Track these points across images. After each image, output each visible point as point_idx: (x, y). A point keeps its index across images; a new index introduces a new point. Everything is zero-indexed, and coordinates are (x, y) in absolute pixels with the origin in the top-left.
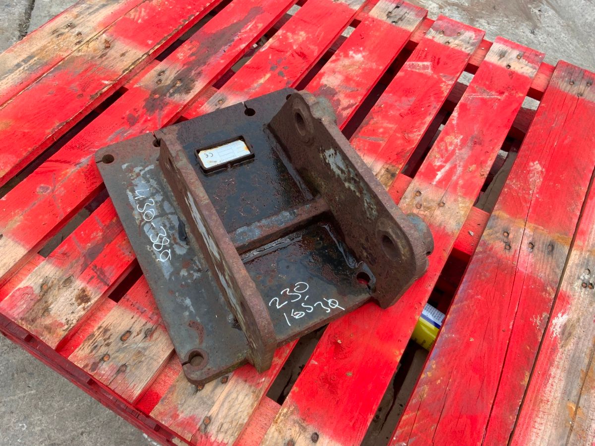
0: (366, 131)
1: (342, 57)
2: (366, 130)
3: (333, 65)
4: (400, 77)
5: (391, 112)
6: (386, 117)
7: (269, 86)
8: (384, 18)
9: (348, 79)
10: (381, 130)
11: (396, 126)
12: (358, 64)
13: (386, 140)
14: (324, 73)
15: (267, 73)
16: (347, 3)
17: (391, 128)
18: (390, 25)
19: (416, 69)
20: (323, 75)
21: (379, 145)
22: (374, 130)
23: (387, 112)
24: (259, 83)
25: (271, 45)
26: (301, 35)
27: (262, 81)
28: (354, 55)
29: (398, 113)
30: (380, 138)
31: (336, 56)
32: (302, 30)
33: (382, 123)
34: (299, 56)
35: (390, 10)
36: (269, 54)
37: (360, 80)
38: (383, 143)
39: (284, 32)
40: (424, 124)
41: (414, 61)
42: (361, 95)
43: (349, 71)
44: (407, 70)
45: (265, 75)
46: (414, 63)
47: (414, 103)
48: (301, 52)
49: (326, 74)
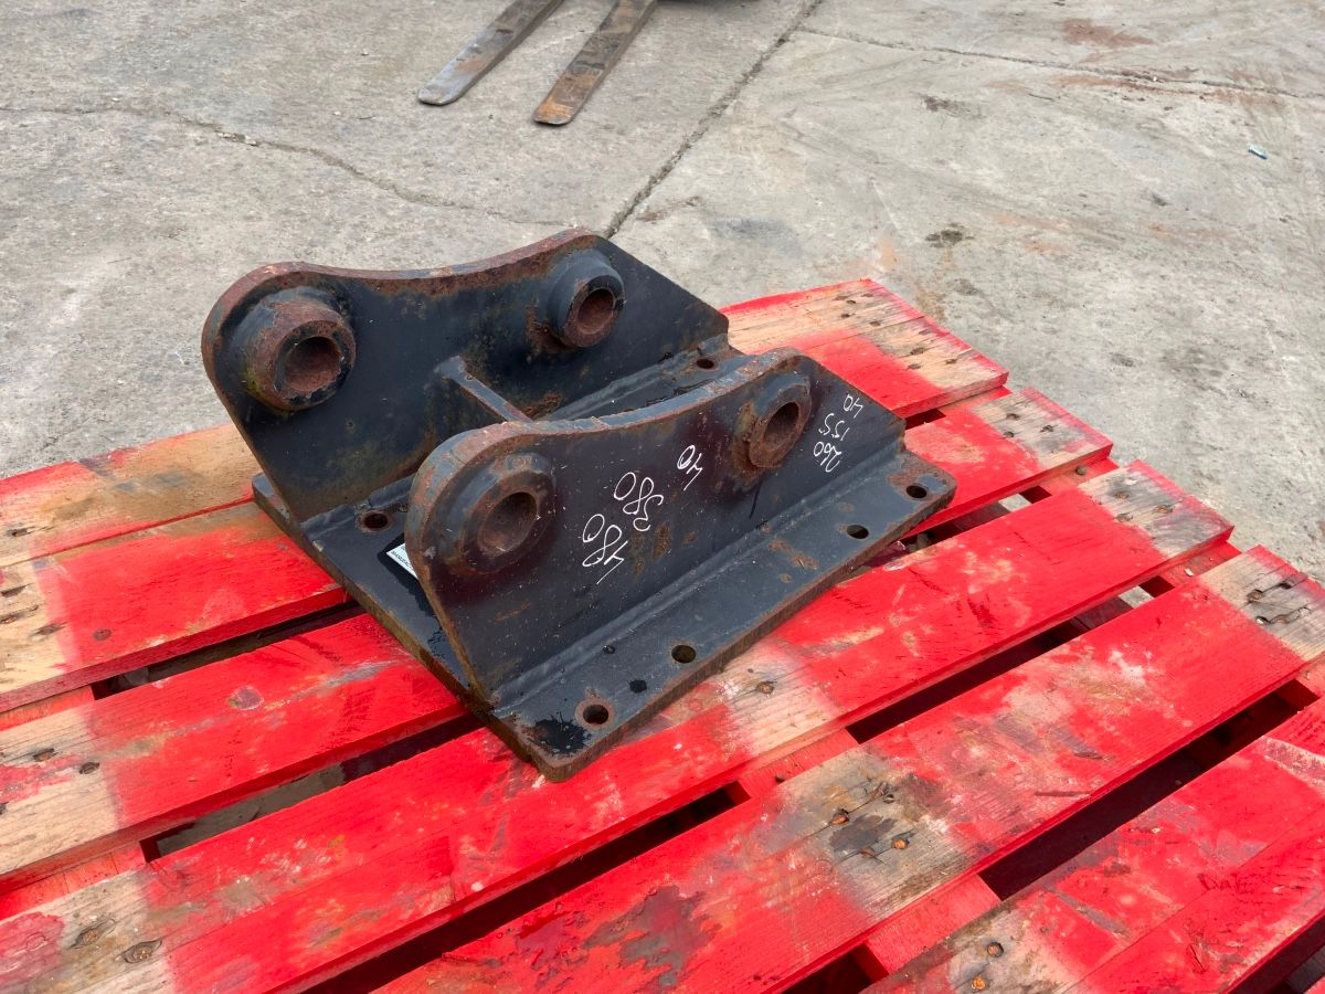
0: (1082, 885)
1: (1088, 657)
2: (1084, 880)
3: (1055, 667)
4: (1234, 770)
5: (1177, 860)
6: (1155, 864)
7: (865, 657)
8: (1239, 601)
9: (1082, 719)
10: (1128, 900)
11: (1176, 907)
12: (1125, 690)
13: (1135, 935)
14: (1025, 678)
15: (875, 623)
16: (1150, 534)
17: (1161, 906)
18: (1250, 623)
19: (1289, 765)
20: (1018, 681)
21: (1107, 944)
22: (1106, 891)
23: (1162, 852)
24: (845, 640)
25: (915, 564)
26: (999, 568)
27: (855, 638)
28: (1123, 664)
29: (1197, 870)
30: (1118, 921)
31: (1073, 649)
32: (1008, 556)
33: (1138, 881)
34: (975, 612)
35: (1262, 586)
36: (900, 583)
37: (1117, 733)
38: (1121, 941)
39: (962, 546)
40: (1268, 936)
41: (1290, 741)
42: (1104, 775)
43: (1094, 699)
44: (1262, 758)
45: (868, 627)
46: (1287, 745)
47: (1254, 860)
48: (982, 607)
49: (1025, 683)
